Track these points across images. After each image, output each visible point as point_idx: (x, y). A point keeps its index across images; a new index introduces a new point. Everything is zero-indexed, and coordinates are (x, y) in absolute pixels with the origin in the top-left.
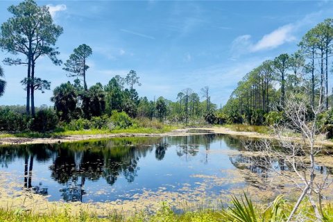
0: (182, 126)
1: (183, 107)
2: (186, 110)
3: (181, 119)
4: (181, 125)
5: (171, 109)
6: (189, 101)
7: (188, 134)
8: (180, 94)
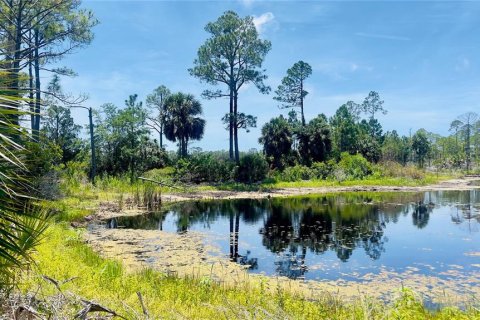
0: (460, 174)
1: (461, 144)
2: (467, 149)
3: (457, 164)
4: (457, 173)
5: (440, 148)
6: (472, 134)
7: (471, 188)
8: (455, 124)
